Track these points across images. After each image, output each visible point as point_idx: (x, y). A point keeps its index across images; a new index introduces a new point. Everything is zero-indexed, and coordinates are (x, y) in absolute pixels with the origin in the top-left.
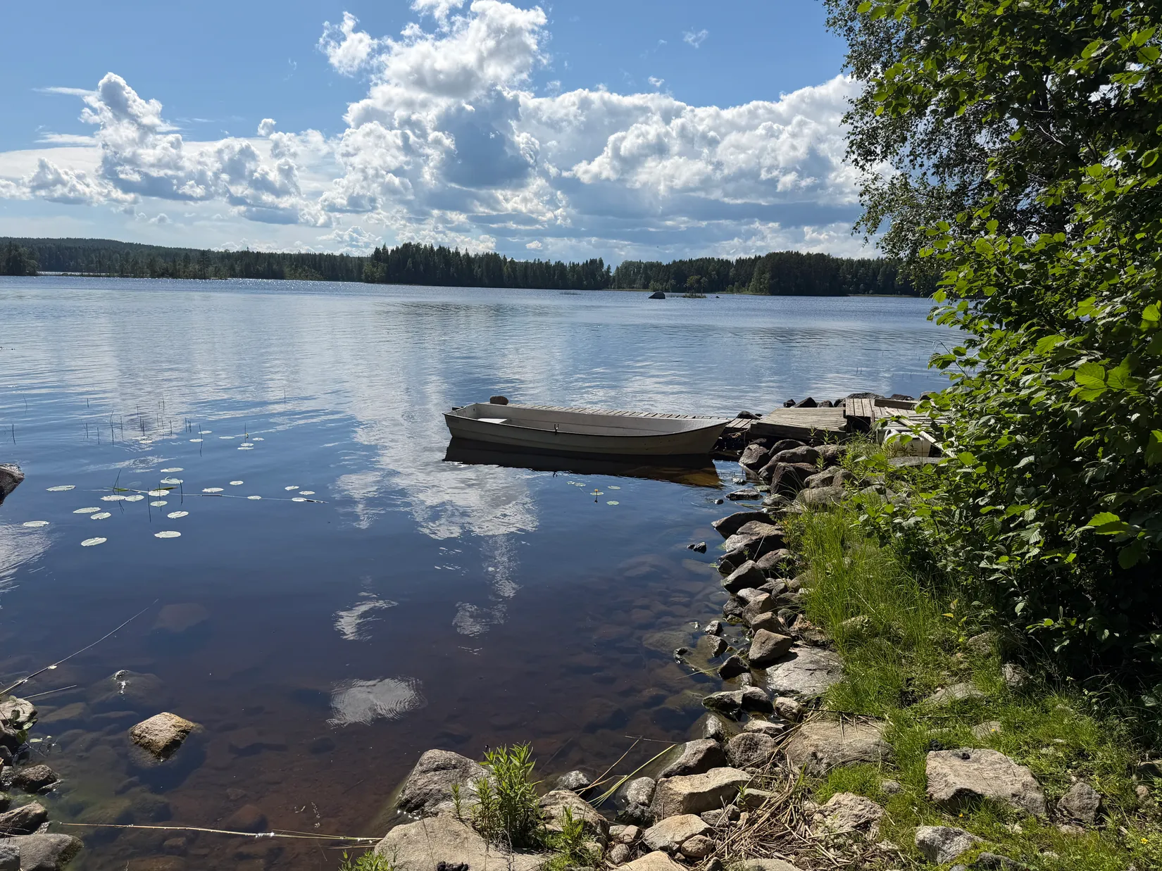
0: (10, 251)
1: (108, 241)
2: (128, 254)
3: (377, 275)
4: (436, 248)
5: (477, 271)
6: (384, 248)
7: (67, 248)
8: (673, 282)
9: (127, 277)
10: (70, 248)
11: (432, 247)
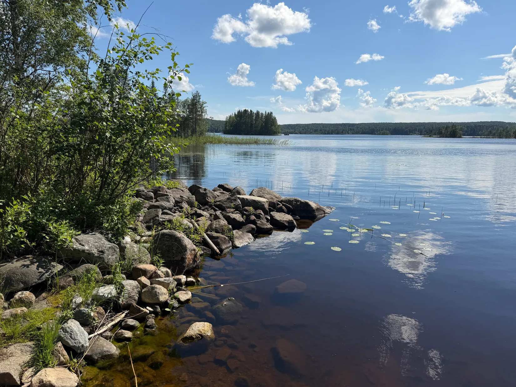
0: (452, 128)
1: (499, 122)
2: (507, 127)
7: (479, 126)
9: (502, 138)
10: (481, 126)
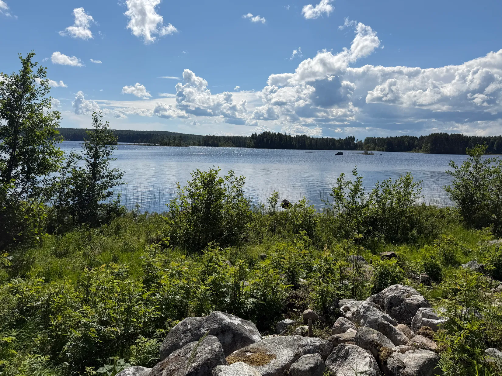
3: (251, 145)
4: (277, 133)
5: (294, 143)
6: (256, 134)
8: (386, 146)
11: (275, 133)
